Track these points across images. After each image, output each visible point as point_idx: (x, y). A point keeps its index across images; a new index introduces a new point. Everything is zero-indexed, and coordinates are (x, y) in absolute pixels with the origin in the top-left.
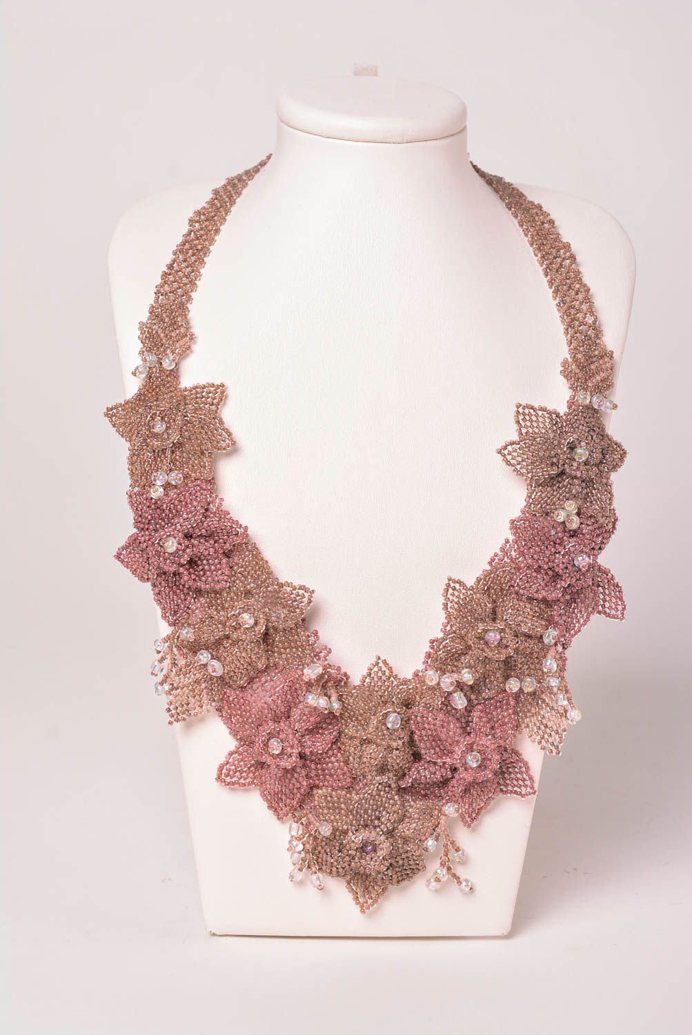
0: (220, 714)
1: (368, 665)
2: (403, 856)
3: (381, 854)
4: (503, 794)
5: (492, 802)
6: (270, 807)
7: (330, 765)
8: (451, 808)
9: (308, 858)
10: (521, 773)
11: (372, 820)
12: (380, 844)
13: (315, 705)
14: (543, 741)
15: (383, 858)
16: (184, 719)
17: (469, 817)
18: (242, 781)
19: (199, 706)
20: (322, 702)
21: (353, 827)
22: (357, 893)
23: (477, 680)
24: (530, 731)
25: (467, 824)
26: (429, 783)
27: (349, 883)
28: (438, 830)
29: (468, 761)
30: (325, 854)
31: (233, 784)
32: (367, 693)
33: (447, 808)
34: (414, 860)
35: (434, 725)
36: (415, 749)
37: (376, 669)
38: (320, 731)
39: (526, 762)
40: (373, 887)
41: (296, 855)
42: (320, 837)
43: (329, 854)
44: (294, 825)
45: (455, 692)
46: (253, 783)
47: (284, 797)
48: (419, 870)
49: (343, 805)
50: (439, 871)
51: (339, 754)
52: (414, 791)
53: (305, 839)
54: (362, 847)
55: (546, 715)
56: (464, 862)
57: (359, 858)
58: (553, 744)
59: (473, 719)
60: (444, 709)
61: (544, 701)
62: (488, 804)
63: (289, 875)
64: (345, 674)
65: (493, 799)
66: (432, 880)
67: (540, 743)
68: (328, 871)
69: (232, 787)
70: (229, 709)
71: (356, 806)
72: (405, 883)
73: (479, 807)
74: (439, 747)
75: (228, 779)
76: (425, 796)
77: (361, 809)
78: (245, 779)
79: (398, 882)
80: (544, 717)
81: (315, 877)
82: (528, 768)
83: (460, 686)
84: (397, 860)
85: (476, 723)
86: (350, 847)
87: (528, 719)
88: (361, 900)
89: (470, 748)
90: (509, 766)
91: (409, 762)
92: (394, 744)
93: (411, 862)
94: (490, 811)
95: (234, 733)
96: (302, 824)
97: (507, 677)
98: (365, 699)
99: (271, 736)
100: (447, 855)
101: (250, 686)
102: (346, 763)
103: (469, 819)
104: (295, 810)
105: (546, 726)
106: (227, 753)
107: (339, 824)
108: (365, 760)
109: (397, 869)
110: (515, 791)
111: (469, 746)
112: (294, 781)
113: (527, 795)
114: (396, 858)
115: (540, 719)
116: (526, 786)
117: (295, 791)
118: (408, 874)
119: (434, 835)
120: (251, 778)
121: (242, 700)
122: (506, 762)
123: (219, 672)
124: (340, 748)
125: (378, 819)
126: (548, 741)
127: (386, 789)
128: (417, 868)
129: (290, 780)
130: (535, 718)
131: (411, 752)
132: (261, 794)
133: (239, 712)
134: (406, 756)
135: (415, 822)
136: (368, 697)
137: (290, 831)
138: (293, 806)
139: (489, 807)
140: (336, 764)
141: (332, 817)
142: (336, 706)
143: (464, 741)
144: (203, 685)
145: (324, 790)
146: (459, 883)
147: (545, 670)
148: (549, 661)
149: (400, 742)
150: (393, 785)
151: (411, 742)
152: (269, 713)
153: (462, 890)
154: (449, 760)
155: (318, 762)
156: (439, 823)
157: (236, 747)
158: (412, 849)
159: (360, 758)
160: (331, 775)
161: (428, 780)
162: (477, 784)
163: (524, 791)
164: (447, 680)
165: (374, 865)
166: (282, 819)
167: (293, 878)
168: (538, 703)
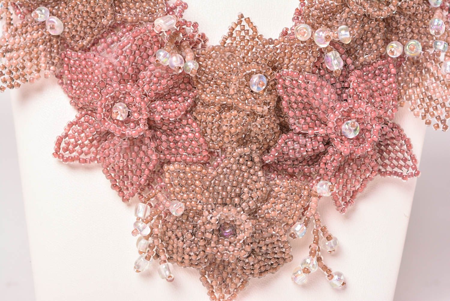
0: (60, 81)
1: (230, 24)
2: (268, 241)
3: (242, 236)
4: (381, 175)
5: (369, 184)
6: (114, 186)
7: (183, 136)
8: (324, 186)
9: (156, 244)
10: (402, 151)
11: (231, 198)
12: (240, 225)
13: (168, 64)
14: (428, 115)
15: (244, 241)
16: (18, 85)
17: (342, 200)
18: (83, 156)
19: (36, 70)
20: (175, 61)
21: (210, 206)
22: (212, 286)
23: (354, 41)
24: (412, 104)
25: (341, 208)
26: (297, 159)
27: (203, 274)
28: (307, 213)
29: (343, 130)
30: (176, 239)
31: (73, 159)
32: (228, 54)
33: (318, 187)
34: (279, 247)
35: (305, 89)
36: (282, 120)
37: (238, 28)
38: (173, 98)
39: (409, 139)
40: (231, 279)
41: (143, 242)
42: (171, 220)
43: (181, 238)
44: (141, 206)
45: (329, 51)
46: (95, 158)
47: (130, 175)
48: (284, 259)
49: (197, 182)
50: (308, 261)
51: (194, 124)
52: (280, 168)
53: (153, 221)
54: (219, 230)
55: (431, 87)
56: (335, 253)
57: (215, 242)
58: (438, 118)
59: (349, 85)
60: (317, 72)
61: (428, 71)
62: (365, 186)
63: (134, 265)
64: (203, 36)
65: (371, 179)
66: (299, 272)
67: (424, 117)
68: (180, 260)
69: (72, 163)
70: (69, 73)
71: (212, 182)
72: (268, 275)
73: (353, 189)
74: (310, 117)
75: (67, 154)
76: (292, 175)
77: (219, 186)
78: (86, 154)
79: (261, 273)
80: (428, 89)
81: (164, 267)
82: (409, 146)
83: (335, 45)
84: (259, 245)
85: (353, 89)
86: (206, 229)
87: (410, 91)
88: (217, 295)
89: (347, 116)
90: (389, 142)
91: (275, 133)
92: (259, 109)
93: (277, 250)
94: (365, 196)
95: (75, 100)
96: (150, 205)
97: (387, 41)
98: (225, 60)
99: (115, 99)
100: (317, 243)
101: (94, 48)
102: (203, 134)
103: (343, 203)
104: (142, 190)
105: (431, 99)
106: (65, 124)
107: (193, 203)
108: (224, 128)
109: (260, 258)
110: (396, 172)
111: (346, 114)
112: (142, 154)
113: (409, 176)
114: (259, 243)
115: (424, 91)
116: (407, 167)
117: (143, 167)
118: (272, 264)
119: (303, 219)
120: (93, 153)
121: (84, 62)
122: (386, 137)
123: (58, 31)
124: (196, 119)
125: (239, 196)
126: (434, 114)
127: (249, 163)
128: (282, 258)
129: (137, 154)
130: (418, 90)
131: (278, 122)
132: (103, 171)
133: (80, 76)
134: (272, 126)
135: (281, 203)
136: (228, 58)
137: (136, 213)
138: (140, 184)
139: (366, 189)
140: (190, 135)
141: (185, 195)
142: (192, 66)
143: (340, 107)
144: (41, 47)
145: (176, 165)
146: (330, 276)
147: (432, 32)
148: (437, 20)
149: (266, 108)
150: (257, 160)
151: (278, 110)
152: (114, 75)
153: (332, 285)
154: (322, 130)
155: (170, 133)
156: (308, 206)
157: (76, 117)
158: (278, 232)
159: (219, 127)
160: (185, 149)
161: (297, 155)
162: (353, 160)
163: (405, 171)
164: (321, 33)
165: (233, 251)
166: (128, 200)
167: (139, 268)
168: (421, 72)
